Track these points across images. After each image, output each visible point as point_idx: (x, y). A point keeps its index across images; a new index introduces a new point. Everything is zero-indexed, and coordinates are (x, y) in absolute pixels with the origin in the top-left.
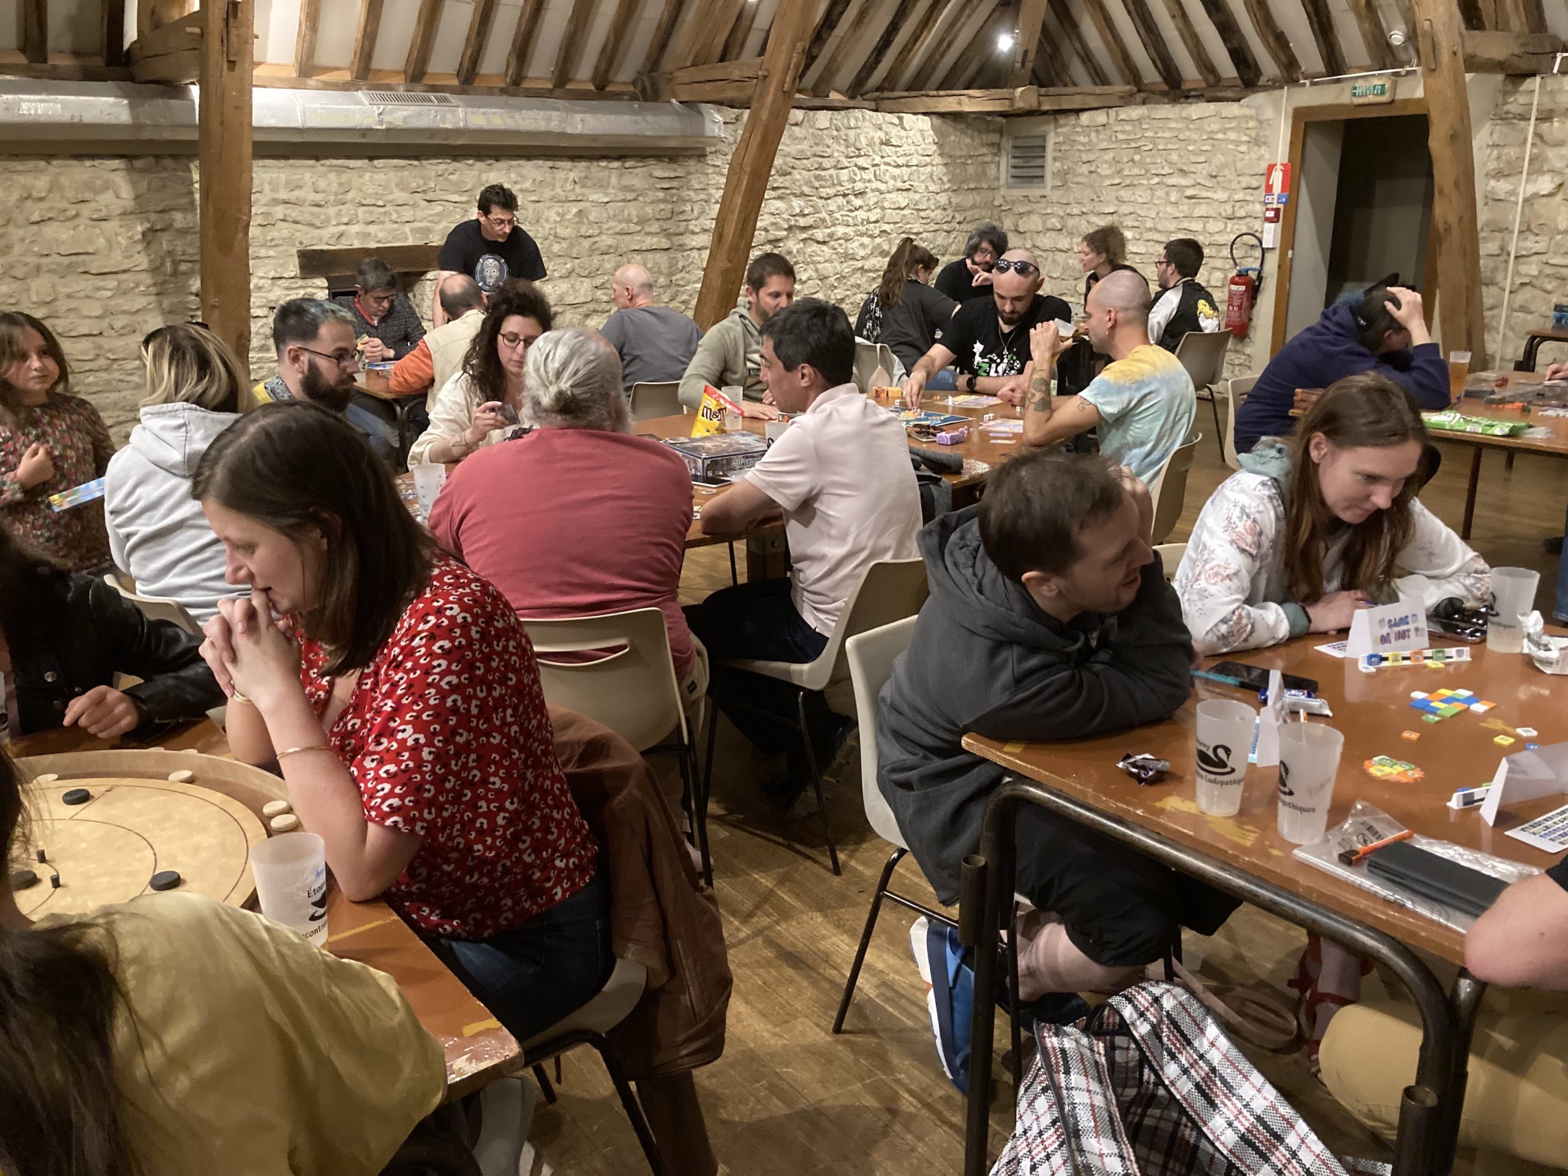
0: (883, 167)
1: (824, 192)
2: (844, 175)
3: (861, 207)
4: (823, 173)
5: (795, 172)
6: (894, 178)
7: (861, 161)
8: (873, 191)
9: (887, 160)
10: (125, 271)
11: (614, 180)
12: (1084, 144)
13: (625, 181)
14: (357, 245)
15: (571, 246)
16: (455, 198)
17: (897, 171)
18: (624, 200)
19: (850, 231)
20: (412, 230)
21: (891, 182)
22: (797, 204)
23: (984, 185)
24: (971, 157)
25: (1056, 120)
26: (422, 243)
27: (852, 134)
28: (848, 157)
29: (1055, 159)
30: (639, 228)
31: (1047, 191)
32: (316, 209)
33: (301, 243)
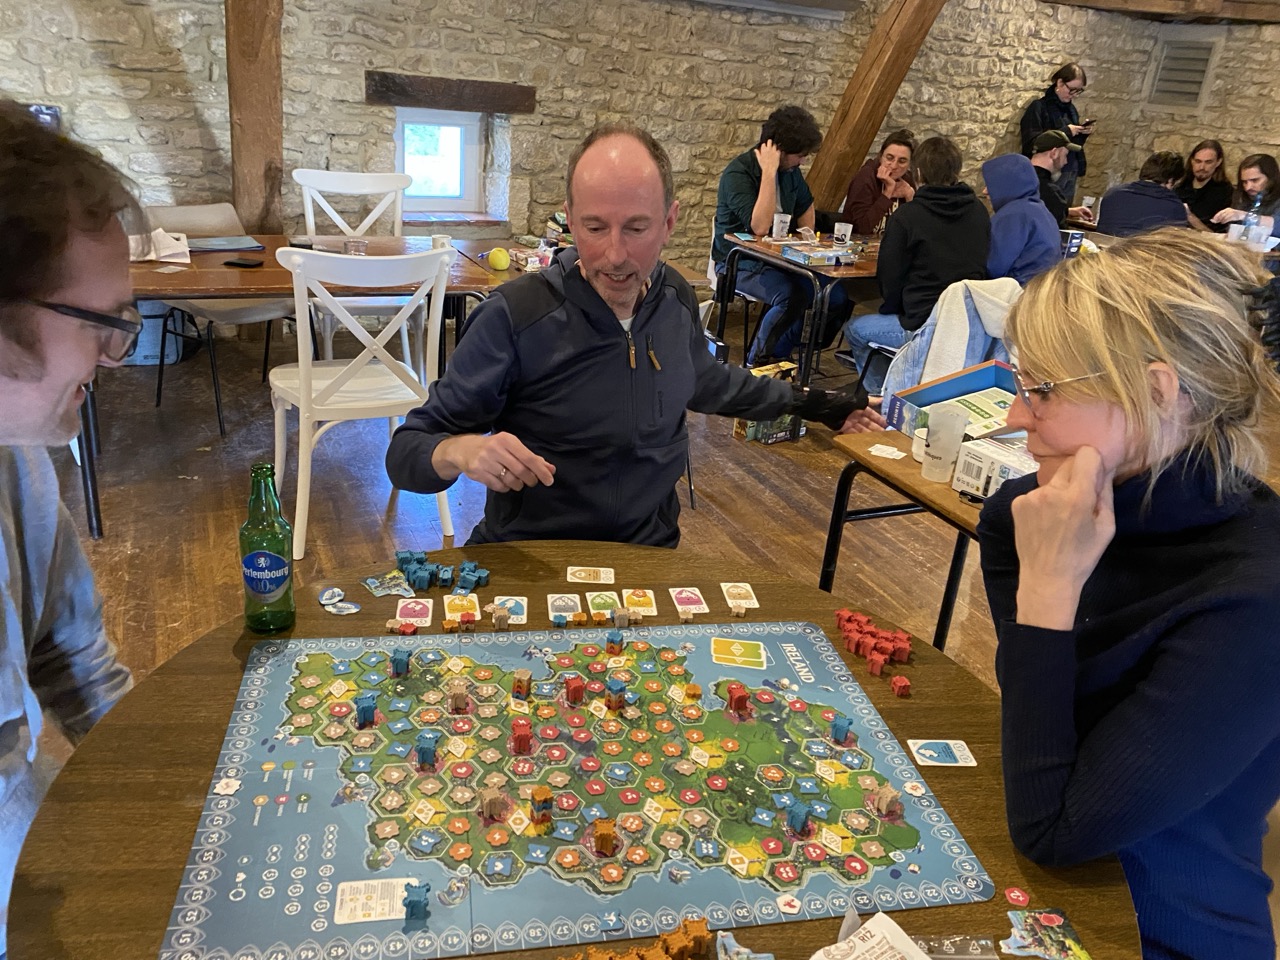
0: (1025, 62)
1: (957, 80)
2: (983, 64)
3: (993, 102)
4: (961, 59)
5: (932, 54)
6: (1034, 75)
7: (1004, 52)
8: (1009, 86)
9: (1033, 53)
10: (161, 70)
11: (735, 37)
12: (1260, 63)
13: (745, 40)
14: (436, 73)
15: (675, 107)
16: (553, 33)
17: (1038, 68)
18: (739, 61)
19: (976, 127)
20: (499, 66)
21: (1030, 80)
22: (928, 91)
23: (1125, 97)
24: (1118, 63)
25: (1230, 32)
26: (510, 81)
27: (1001, 19)
28: (991, 44)
29: (1218, 77)
30: (753, 95)
31: (1198, 112)
32: (393, 24)
33: (371, 63)
